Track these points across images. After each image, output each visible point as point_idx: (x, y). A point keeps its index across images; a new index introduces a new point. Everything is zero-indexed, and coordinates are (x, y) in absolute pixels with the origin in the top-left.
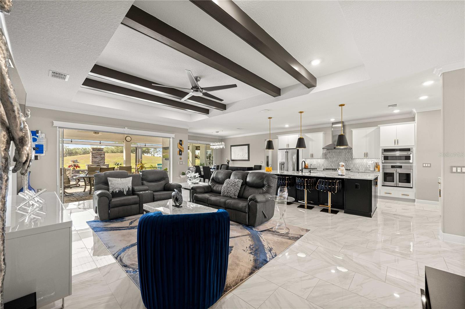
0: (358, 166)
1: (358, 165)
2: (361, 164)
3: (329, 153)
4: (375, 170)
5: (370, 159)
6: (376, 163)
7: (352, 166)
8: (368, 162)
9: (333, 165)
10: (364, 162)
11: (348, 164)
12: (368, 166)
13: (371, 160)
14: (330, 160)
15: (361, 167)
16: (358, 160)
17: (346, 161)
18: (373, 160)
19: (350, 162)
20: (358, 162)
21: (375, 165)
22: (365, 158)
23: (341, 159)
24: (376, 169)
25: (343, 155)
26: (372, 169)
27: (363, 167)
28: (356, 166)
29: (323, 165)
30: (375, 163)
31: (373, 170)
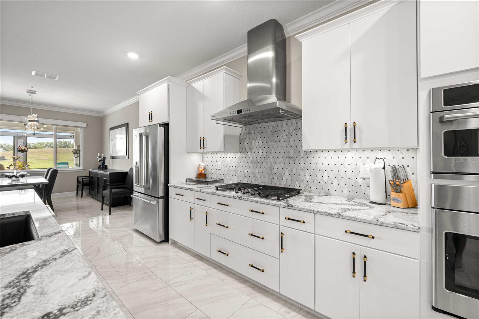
0: (325, 179)
1: (325, 175)
2: (335, 170)
3: (248, 136)
4: (387, 196)
5: (368, 153)
6: (395, 171)
7: (308, 177)
8: (360, 162)
9: (257, 171)
10: (346, 164)
11: (294, 171)
12: (360, 181)
13: (373, 155)
14: (251, 158)
15: (335, 183)
16: (325, 154)
17: (291, 161)
18: (380, 155)
19: (302, 165)
20: (326, 162)
21: (390, 176)
22: (347, 146)
23: (278, 152)
24: (394, 195)
25: (282, 141)
26: (377, 195)
27: (342, 184)
28: (319, 177)
30: (389, 169)
31: (380, 198)
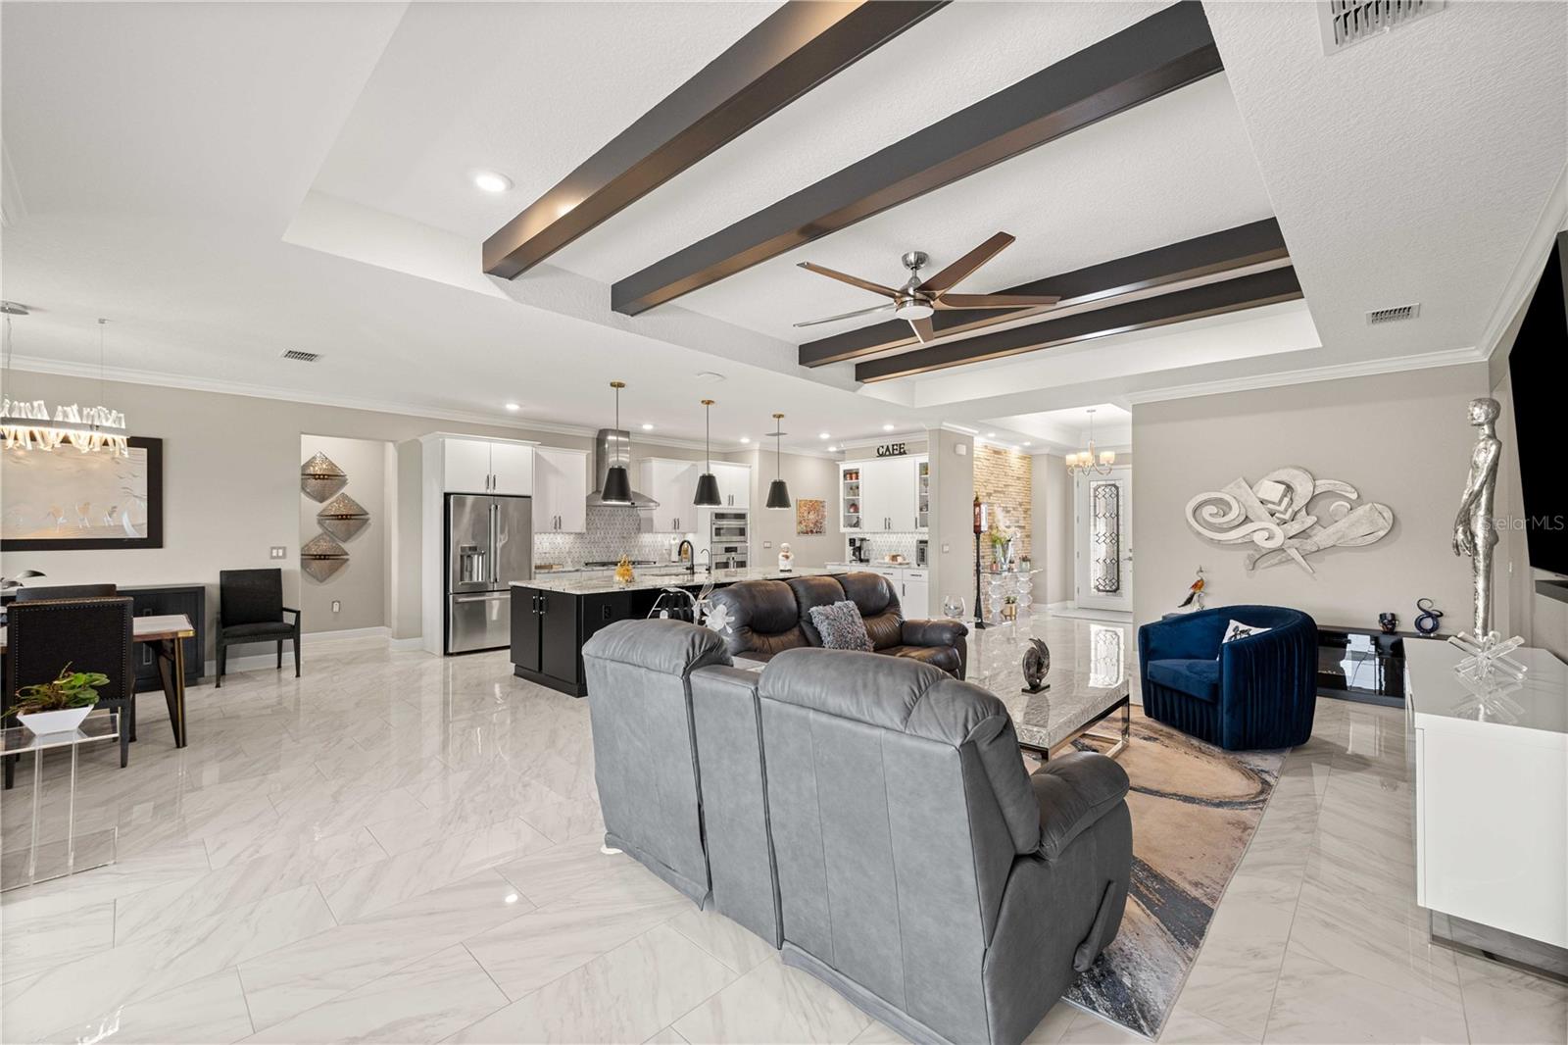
2: (653, 545)
29: (569, 552)
